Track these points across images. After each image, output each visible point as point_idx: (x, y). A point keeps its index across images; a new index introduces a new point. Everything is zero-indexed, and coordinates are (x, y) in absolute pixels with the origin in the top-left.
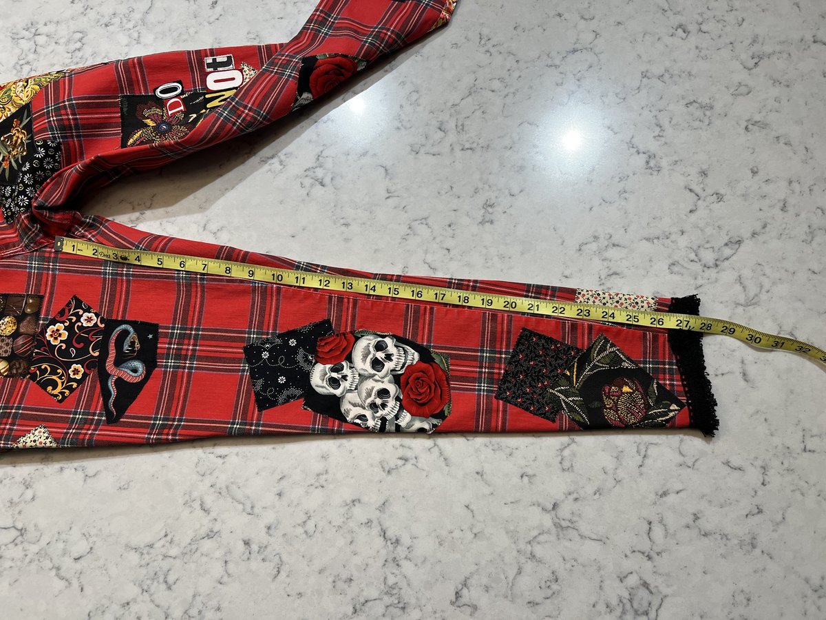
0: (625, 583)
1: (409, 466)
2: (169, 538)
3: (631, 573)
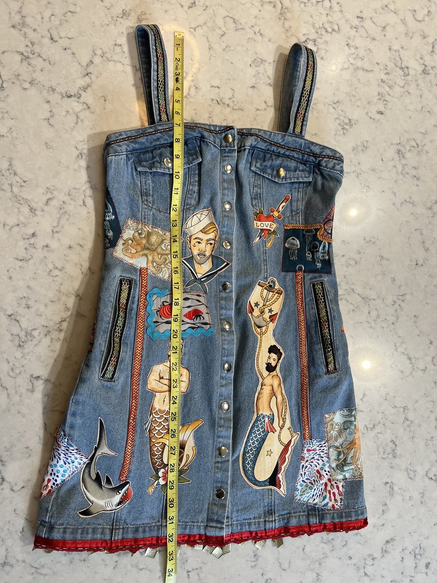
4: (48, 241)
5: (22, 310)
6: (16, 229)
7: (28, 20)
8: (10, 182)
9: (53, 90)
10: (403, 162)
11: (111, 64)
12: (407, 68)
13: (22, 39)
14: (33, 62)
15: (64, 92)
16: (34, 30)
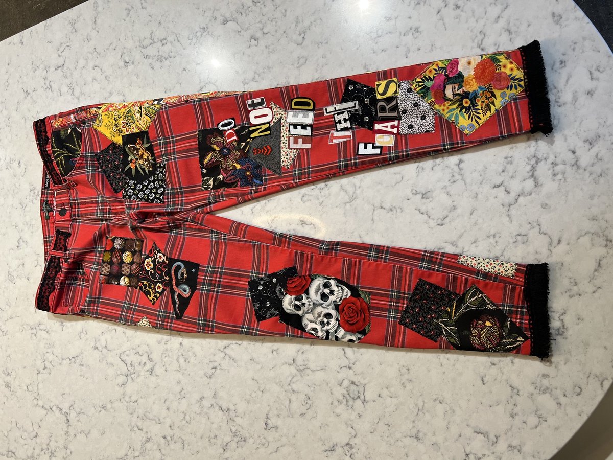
0: (342, 386)
1: (218, 371)
2: (132, 448)
3: (344, 380)
4: (167, 426)
5: (219, 442)
6: (163, 451)
7: (29, 455)
9: (67, 432)
11: (40, 392)
13: (41, 457)
14: (53, 449)
15: (66, 425)
16: (34, 449)
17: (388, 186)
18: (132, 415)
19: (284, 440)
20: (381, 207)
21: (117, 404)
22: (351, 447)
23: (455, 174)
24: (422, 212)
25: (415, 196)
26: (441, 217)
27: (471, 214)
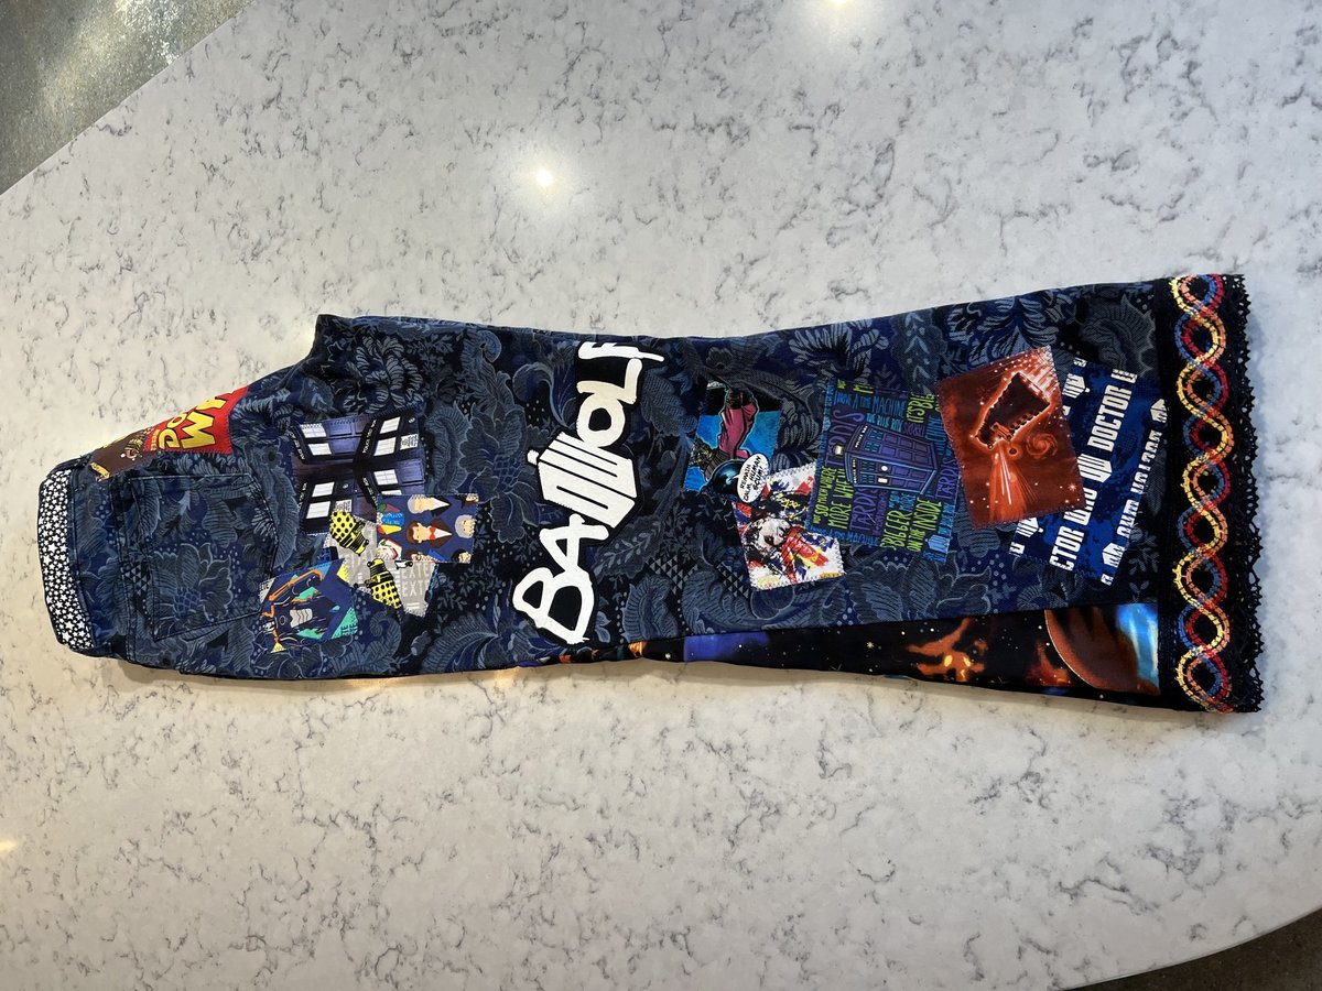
4: (593, 811)
5: (717, 826)
6: (593, 871)
7: (296, 933)
8: (526, 900)
9: (373, 869)
10: (266, 240)
11: (307, 789)
12: (136, 300)
13: (322, 936)
14: (347, 910)
15: (370, 851)
16: (305, 921)
17: (1026, 164)
18: (511, 803)
19: (871, 792)
20: (1019, 214)
21: (476, 784)
22: (1039, 780)
23: (1183, 98)
24: (1116, 201)
25: (1095, 169)
26: (1168, 202)
27: (1241, 176)
